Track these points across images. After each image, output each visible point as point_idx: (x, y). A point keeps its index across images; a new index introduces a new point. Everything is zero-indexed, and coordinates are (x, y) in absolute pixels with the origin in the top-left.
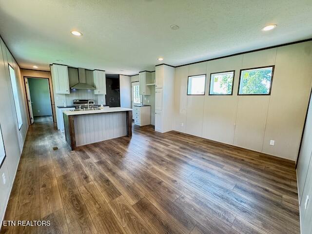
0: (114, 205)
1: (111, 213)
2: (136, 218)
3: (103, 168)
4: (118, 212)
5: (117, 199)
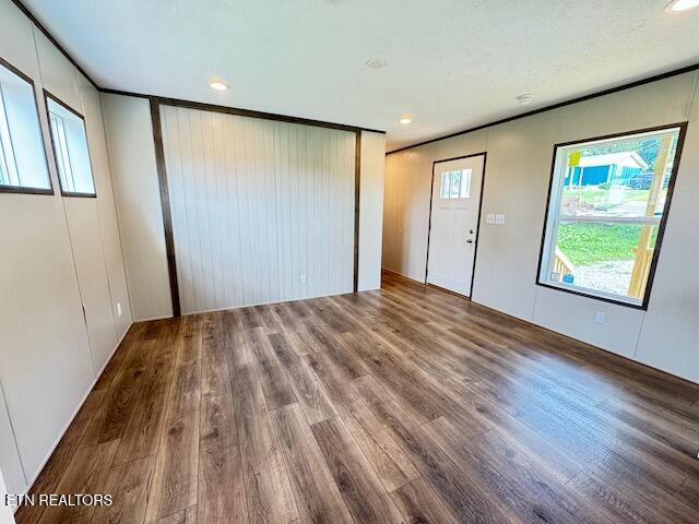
0: (327, 410)
1: (333, 400)
2: (298, 387)
3: (279, 379)
4: (322, 399)
5: (321, 419)
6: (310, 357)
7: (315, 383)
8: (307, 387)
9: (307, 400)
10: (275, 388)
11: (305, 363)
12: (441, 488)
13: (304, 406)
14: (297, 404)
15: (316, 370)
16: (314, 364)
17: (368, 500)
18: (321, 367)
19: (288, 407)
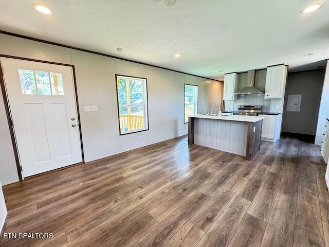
6: (202, 227)
7: (226, 211)
8: (233, 214)
9: (241, 209)
10: (252, 232)
11: (212, 226)
12: (190, 213)
13: (245, 209)
14: (248, 212)
15: (213, 216)
16: (209, 220)
17: (214, 242)
18: (209, 215)
19: (254, 215)
